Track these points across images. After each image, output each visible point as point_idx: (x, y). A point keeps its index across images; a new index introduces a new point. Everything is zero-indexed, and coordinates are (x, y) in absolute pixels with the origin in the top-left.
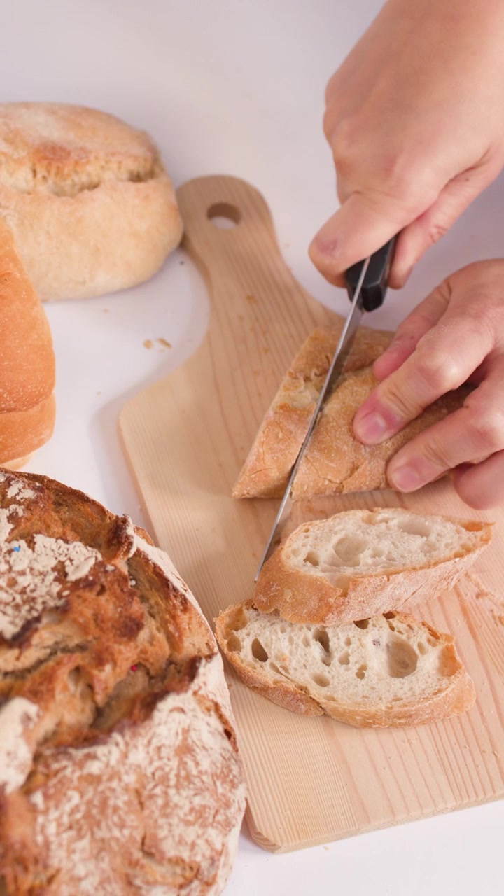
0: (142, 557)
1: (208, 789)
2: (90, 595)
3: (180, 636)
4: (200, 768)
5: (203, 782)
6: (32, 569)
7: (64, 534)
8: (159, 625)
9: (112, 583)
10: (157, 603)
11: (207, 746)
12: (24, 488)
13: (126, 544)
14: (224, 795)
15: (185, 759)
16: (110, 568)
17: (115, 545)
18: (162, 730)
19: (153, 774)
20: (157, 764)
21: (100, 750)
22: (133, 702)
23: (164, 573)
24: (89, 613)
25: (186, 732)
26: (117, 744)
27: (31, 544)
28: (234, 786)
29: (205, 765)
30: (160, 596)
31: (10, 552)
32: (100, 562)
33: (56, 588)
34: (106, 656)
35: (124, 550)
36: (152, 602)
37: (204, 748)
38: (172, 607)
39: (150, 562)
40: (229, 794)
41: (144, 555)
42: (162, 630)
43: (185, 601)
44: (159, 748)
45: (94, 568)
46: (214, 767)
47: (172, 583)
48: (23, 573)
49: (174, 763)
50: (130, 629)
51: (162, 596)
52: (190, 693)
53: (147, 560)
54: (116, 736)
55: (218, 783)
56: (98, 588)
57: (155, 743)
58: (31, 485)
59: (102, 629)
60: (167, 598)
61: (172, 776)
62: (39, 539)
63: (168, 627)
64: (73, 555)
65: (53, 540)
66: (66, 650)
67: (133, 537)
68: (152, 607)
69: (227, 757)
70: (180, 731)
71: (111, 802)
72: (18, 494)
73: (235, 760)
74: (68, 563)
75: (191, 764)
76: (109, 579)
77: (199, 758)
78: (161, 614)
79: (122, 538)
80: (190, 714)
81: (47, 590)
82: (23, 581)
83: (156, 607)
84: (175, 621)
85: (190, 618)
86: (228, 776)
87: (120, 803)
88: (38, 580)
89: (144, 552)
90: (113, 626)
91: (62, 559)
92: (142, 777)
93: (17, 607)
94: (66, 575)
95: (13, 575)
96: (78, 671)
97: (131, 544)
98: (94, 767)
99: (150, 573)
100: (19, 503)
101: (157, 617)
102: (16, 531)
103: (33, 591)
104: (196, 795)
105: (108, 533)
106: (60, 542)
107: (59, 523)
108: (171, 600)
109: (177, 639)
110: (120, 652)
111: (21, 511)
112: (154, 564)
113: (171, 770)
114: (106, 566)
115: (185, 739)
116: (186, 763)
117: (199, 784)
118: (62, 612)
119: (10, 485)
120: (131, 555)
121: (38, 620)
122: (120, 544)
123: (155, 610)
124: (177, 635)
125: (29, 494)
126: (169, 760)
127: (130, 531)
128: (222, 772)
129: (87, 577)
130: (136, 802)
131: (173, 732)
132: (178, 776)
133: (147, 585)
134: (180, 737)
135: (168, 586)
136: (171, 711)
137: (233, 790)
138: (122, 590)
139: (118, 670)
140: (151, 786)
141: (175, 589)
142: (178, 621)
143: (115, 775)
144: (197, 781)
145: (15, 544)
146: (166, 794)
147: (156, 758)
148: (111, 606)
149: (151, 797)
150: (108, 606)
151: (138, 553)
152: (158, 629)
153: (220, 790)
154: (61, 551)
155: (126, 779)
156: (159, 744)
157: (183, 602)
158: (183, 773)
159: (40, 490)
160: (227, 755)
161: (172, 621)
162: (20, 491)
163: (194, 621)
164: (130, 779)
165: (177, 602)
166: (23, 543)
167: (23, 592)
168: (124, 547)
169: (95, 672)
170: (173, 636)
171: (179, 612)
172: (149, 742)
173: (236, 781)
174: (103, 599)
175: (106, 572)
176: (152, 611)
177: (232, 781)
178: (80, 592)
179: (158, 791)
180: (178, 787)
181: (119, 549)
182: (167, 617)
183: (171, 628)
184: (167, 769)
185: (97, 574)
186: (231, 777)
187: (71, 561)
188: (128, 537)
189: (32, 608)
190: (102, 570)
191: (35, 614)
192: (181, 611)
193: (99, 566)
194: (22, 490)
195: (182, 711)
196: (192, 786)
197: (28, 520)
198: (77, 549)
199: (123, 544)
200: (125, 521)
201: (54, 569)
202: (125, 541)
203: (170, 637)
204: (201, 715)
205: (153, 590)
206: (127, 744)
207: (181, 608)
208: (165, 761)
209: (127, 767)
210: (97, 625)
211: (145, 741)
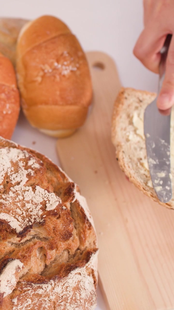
0: (77, 203)
1: (82, 305)
2: (54, 219)
3: (85, 240)
4: (81, 297)
5: (81, 302)
6: (32, 201)
7: (48, 187)
8: (77, 233)
9: (64, 215)
10: (79, 224)
11: (86, 288)
12: (36, 162)
13: (72, 197)
14: (87, 308)
15: (76, 293)
16: (64, 208)
17: (67, 195)
18: (70, 281)
19: (62, 297)
20: (64, 293)
21: (44, 286)
22: (61, 267)
23: (84, 212)
24: (52, 226)
25: (79, 282)
26: (51, 284)
27: (34, 189)
28: (92, 304)
29: (83, 296)
30: (80, 221)
31: (25, 191)
32: (60, 204)
33: (41, 213)
34: (54, 246)
35: (71, 199)
36: (77, 222)
37: (84, 288)
38: (84, 227)
39: (80, 206)
40: (89, 307)
41: (78, 203)
42: (78, 235)
43: (90, 226)
44: (67, 287)
45: (58, 206)
46: (86, 297)
47: (87, 217)
48: (28, 202)
49: (72, 293)
50: (67, 236)
51: (82, 221)
52: (85, 267)
53: (79, 205)
54: (52, 281)
55: (86, 303)
56: (58, 216)
57: (66, 285)
58: (39, 162)
59: (55, 234)
60: (84, 222)
61: (69, 299)
62: (38, 188)
63: (81, 235)
64: (50, 199)
65: (43, 190)
66: (39, 238)
67: (75, 193)
68: (76, 224)
69: (92, 294)
70: (77, 282)
71: (43, 306)
72: (33, 165)
73: (95, 295)
74: (47, 202)
75: (78, 294)
76: (63, 212)
77: (81, 293)
78: (79, 229)
79: (71, 194)
80: (82, 275)
81: (37, 212)
82: (28, 206)
83: (78, 225)
84: (84, 233)
85: (90, 232)
86: (91, 301)
87: (46, 306)
88: (34, 207)
89: (78, 201)
90: (60, 233)
91: (46, 199)
92: (58, 297)
93: (23, 218)
94: (46, 207)
95: (24, 202)
96: (41, 248)
97: (74, 197)
98: (40, 291)
99: (79, 210)
100: (32, 169)
101: (77, 229)
102: (29, 182)
103: (31, 211)
104: (77, 307)
105: (66, 190)
106: (46, 191)
107: (47, 182)
108: (85, 224)
109: (84, 241)
110: (61, 245)
111: (32, 173)
112: (81, 207)
113: (70, 296)
114: (63, 206)
115: (78, 285)
116: (76, 294)
117: (79, 303)
118: (41, 224)
119: (30, 160)
120: (73, 202)
121: (31, 227)
122: (70, 196)
123: (77, 226)
124: (84, 239)
125: (37, 166)
126: (70, 292)
127: (75, 191)
128: (89, 299)
129: (54, 210)
130: (53, 306)
131: (74, 282)
132: (72, 298)
133: (76, 215)
134: (77, 284)
135: (85, 218)
136: (76, 274)
137: (91, 306)
138: (67, 218)
139: (58, 251)
140: (60, 301)
141: (88, 220)
142: (86, 233)
143: (47, 295)
144: (78, 302)
145: (27, 188)
146: (65, 305)
147: (65, 290)
148: (61, 225)
149: (59, 305)
150: (60, 225)
151: (76, 201)
152: (77, 234)
153: (86, 306)
154: (45, 196)
155: (51, 297)
156: (67, 286)
157: (90, 225)
158: (74, 298)
159: (42, 165)
160: (92, 293)
161: (83, 233)
162: (34, 163)
163: (92, 233)
164: (53, 298)
165: (87, 225)
166: (31, 188)
167: (27, 211)
168: (71, 198)
169: (48, 251)
170: (82, 239)
171: (87, 230)
172: (64, 285)
173: (93, 303)
174: (58, 221)
175: (62, 209)
176: (76, 226)
177: (92, 303)
178: (50, 217)
179: (62, 303)
180: (70, 303)
181: (69, 198)
182: (82, 231)
183: (82, 236)
184: (68, 296)
185: (59, 209)
186: (92, 301)
187: (49, 201)
188: (73, 194)
189: (29, 221)
190: (61, 208)
191: (30, 224)
192: (88, 229)
193: (60, 205)
194: (35, 163)
195: (80, 274)
196: (76, 303)
197: (35, 178)
198: (52, 196)
199: (71, 196)
200: (73, 186)
201: (41, 203)
202: (72, 195)
203: (80, 238)
204: (87, 276)
205: (79, 218)
206: (55, 284)
207: (88, 228)
208: (68, 292)
209: (53, 293)
210: (54, 232)
211: (62, 284)
